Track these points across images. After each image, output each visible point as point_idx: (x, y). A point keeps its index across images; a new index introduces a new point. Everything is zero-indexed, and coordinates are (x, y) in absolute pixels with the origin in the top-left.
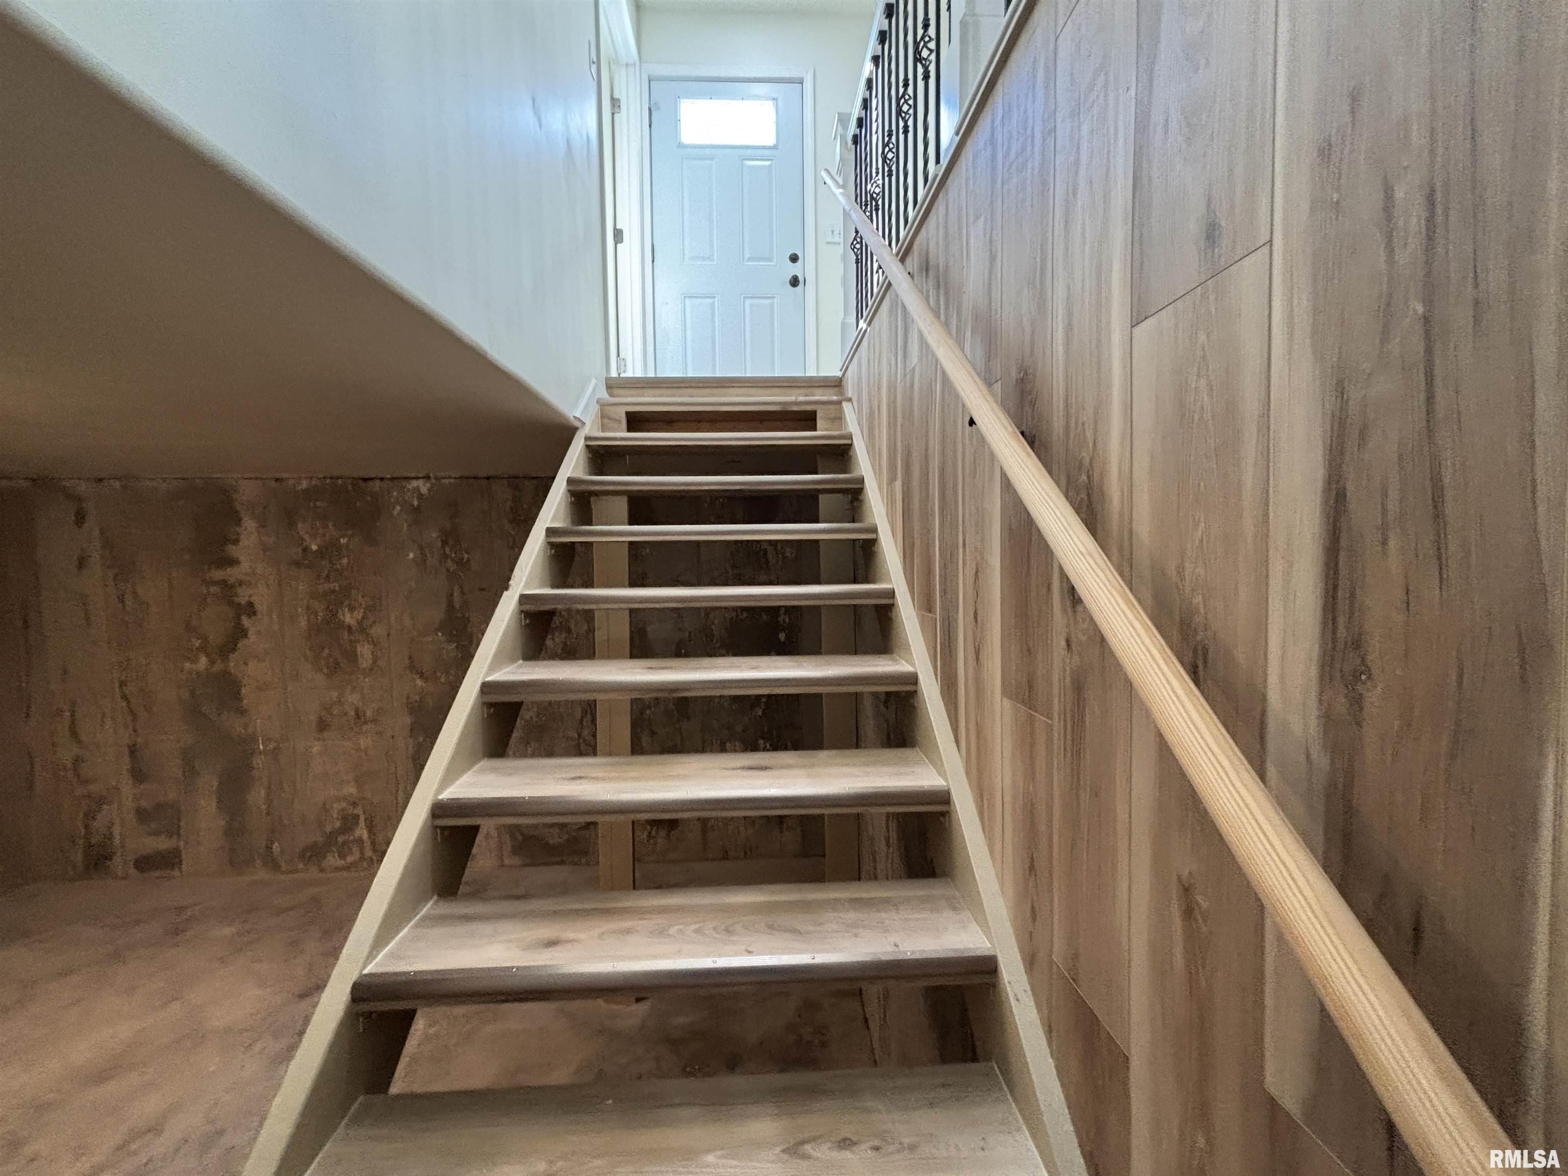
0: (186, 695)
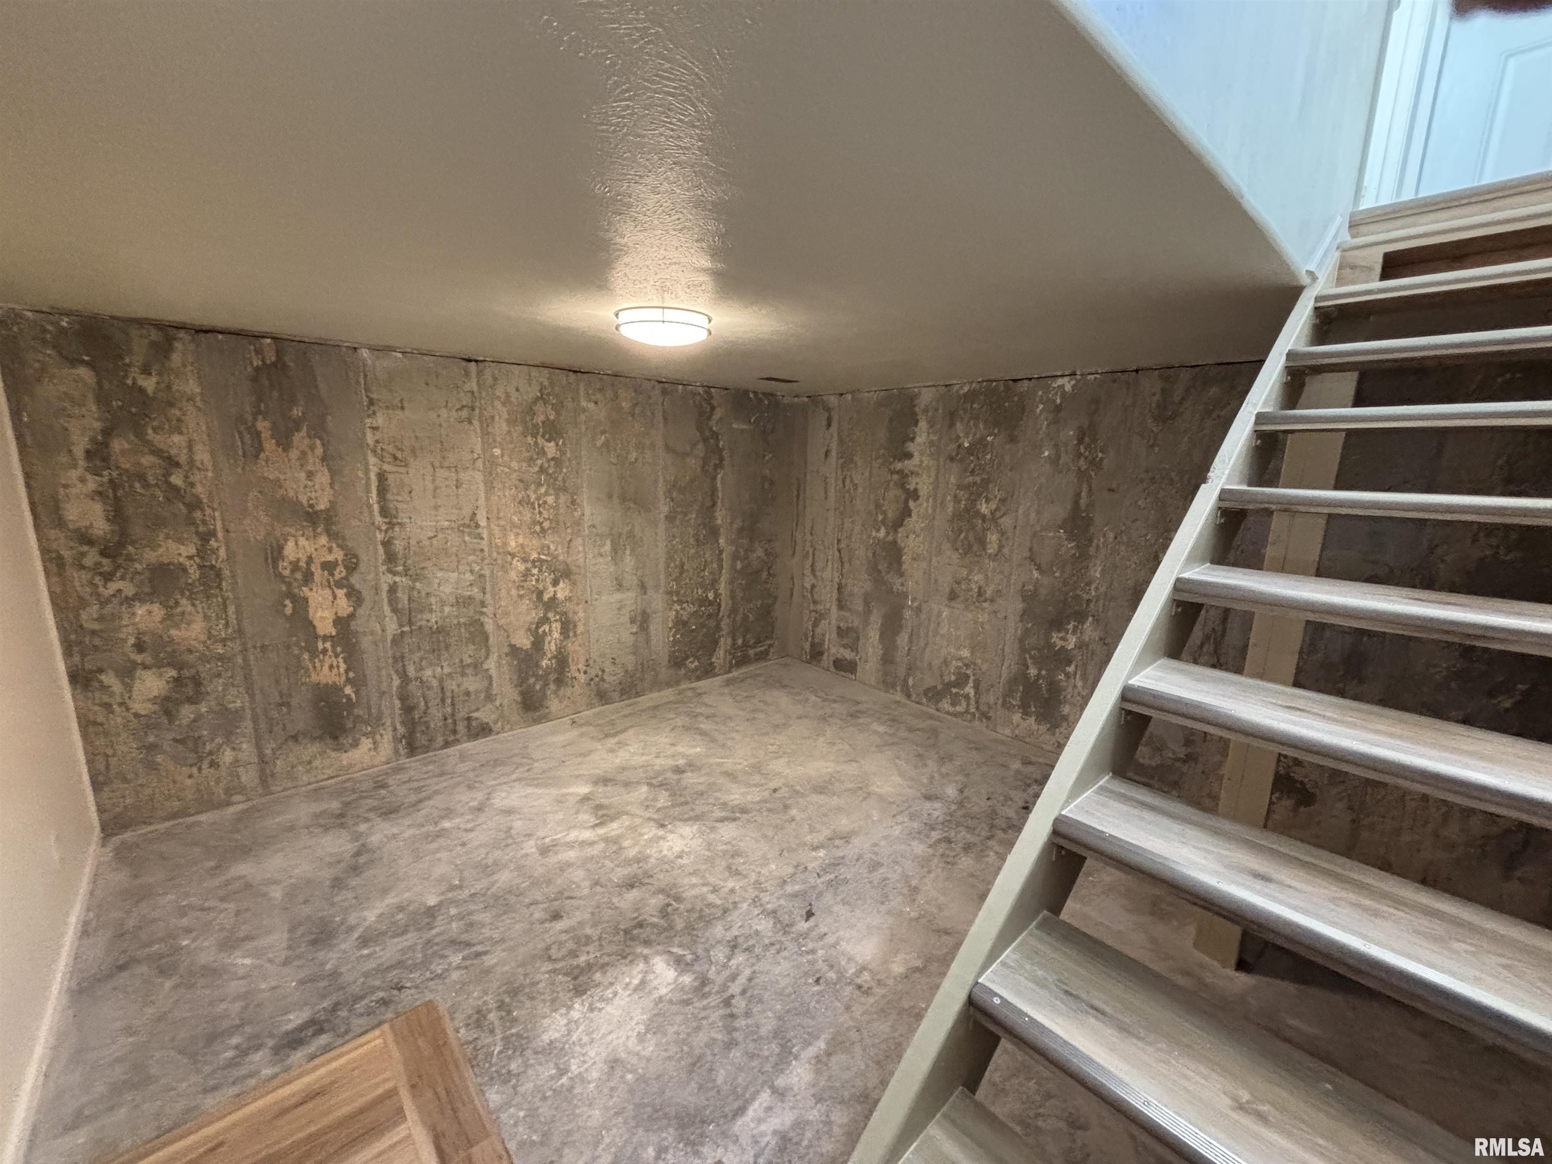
0: (870, 555)
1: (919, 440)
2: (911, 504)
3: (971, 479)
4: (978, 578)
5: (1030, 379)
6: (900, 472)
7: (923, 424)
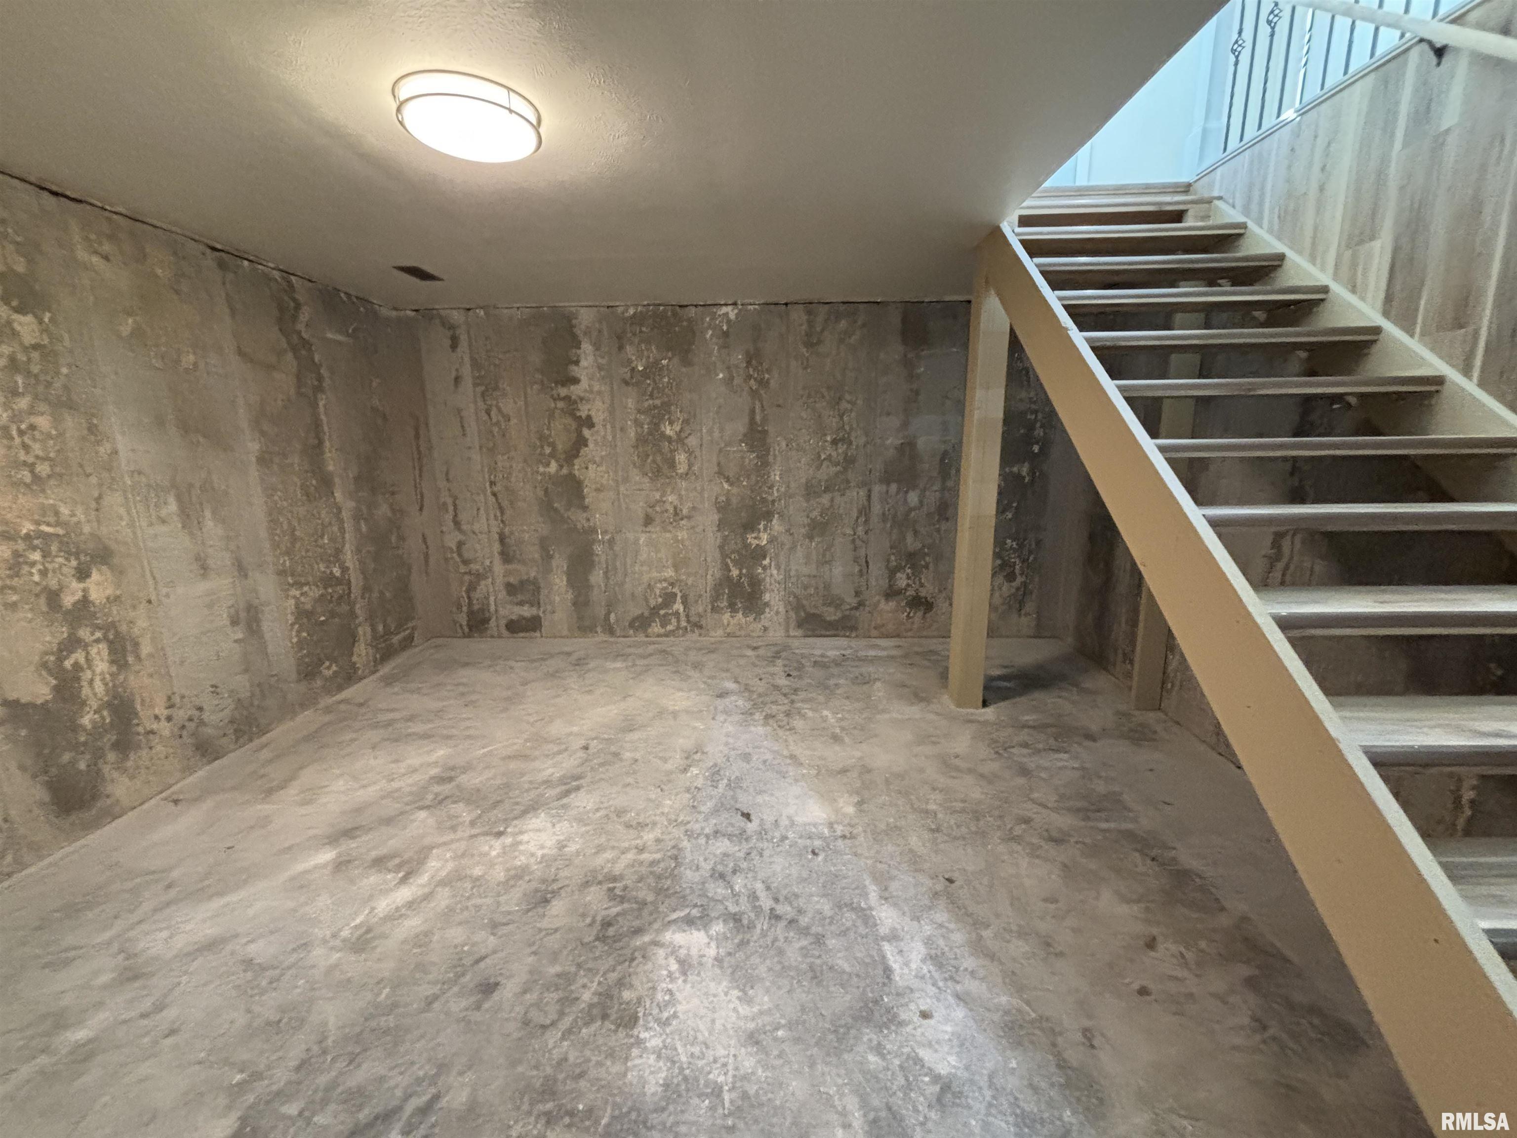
0: (541, 493)
1: (584, 363)
2: (586, 432)
3: (651, 402)
4: (671, 498)
5: (696, 306)
6: (567, 398)
7: (587, 347)
